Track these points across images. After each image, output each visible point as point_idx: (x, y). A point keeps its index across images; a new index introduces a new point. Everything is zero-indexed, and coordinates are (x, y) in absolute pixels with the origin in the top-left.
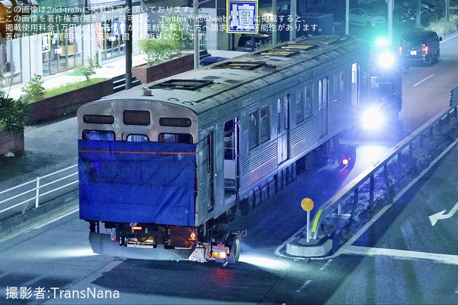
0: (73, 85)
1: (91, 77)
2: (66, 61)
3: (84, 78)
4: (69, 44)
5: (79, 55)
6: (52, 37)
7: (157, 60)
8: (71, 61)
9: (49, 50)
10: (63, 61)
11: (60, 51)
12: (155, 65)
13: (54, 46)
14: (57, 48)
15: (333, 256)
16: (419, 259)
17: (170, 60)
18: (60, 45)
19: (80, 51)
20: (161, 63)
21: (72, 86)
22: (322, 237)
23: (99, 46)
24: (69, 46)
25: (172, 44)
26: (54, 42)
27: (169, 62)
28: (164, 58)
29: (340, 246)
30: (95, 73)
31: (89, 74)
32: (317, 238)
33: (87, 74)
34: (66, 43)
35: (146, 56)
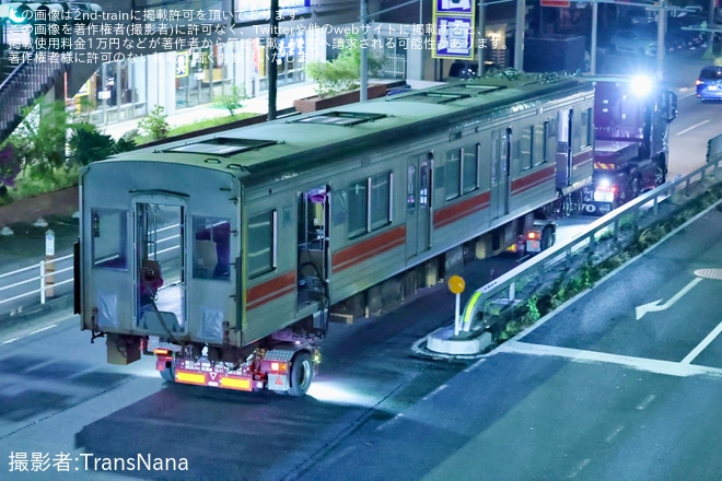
0: (211, 121)
1: (237, 111)
2: (211, 90)
3: (227, 113)
4: (216, 67)
5: (228, 82)
6: (191, 57)
7: (331, 91)
8: (217, 90)
9: (187, 74)
10: (206, 90)
11: (202, 76)
12: (328, 97)
13: (194, 70)
14: (198, 72)
15: (488, 355)
16: (603, 362)
17: (350, 92)
18: (202, 67)
19: (230, 77)
20: (337, 95)
21: (208, 122)
22: (477, 328)
23: (256, 71)
24: (215, 70)
25: (354, 71)
26: (193, 64)
27: (348, 94)
28: (342, 88)
29: (501, 342)
30: (240, 106)
31: (234, 107)
32: (471, 330)
33: (231, 108)
34: (211, 66)
35: (317, 86)
